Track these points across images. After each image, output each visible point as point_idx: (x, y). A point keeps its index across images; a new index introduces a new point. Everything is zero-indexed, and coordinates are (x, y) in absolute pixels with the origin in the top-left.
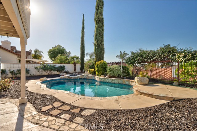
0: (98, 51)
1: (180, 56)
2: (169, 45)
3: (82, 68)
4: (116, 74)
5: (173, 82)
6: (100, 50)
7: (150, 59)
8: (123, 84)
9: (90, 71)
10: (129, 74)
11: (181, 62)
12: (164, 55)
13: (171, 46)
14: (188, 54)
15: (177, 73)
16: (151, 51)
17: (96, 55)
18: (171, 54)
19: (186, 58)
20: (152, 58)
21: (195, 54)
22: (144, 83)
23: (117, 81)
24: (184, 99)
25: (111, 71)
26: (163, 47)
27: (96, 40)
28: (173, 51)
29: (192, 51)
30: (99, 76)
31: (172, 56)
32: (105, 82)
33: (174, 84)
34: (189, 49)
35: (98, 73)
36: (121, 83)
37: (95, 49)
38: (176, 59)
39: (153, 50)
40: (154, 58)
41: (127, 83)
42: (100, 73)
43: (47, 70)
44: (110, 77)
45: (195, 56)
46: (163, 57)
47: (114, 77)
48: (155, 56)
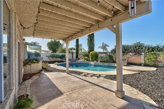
0: (90, 44)
1: (146, 49)
2: (140, 42)
3: (77, 56)
4: (105, 60)
5: (141, 65)
6: (92, 44)
7: (128, 51)
8: (110, 66)
9: (85, 58)
10: (113, 60)
11: (146, 53)
12: (136, 48)
13: (141, 43)
14: (150, 48)
15: (144, 59)
16: (128, 45)
17: (89, 47)
18: (140, 48)
19: (149, 50)
20: (129, 50)
21: (154, 48)
22: (124, 65)
23: (106, 64)
24: (146, 71)
25: (102, 58)
26: (136, 43)
27: (89, 37)
28: (142, 46)
29: (152, 46)
30: (92, 61)
31: (141, 49)
32: (98, 65)
33: (142, 65)
34: (151, 45)
35: (92, 59)
36: (109, 65)
37: (88, 43)
38: (143, 51)
39: (129, 45)
40: (130, 50)
41: (113, 65)
42: (93, 59)
43: (55, 57)
44: (101, 62)
45: (154, 49)
46: (136, 50)
47: (104, 62)
48: (130, 49)
